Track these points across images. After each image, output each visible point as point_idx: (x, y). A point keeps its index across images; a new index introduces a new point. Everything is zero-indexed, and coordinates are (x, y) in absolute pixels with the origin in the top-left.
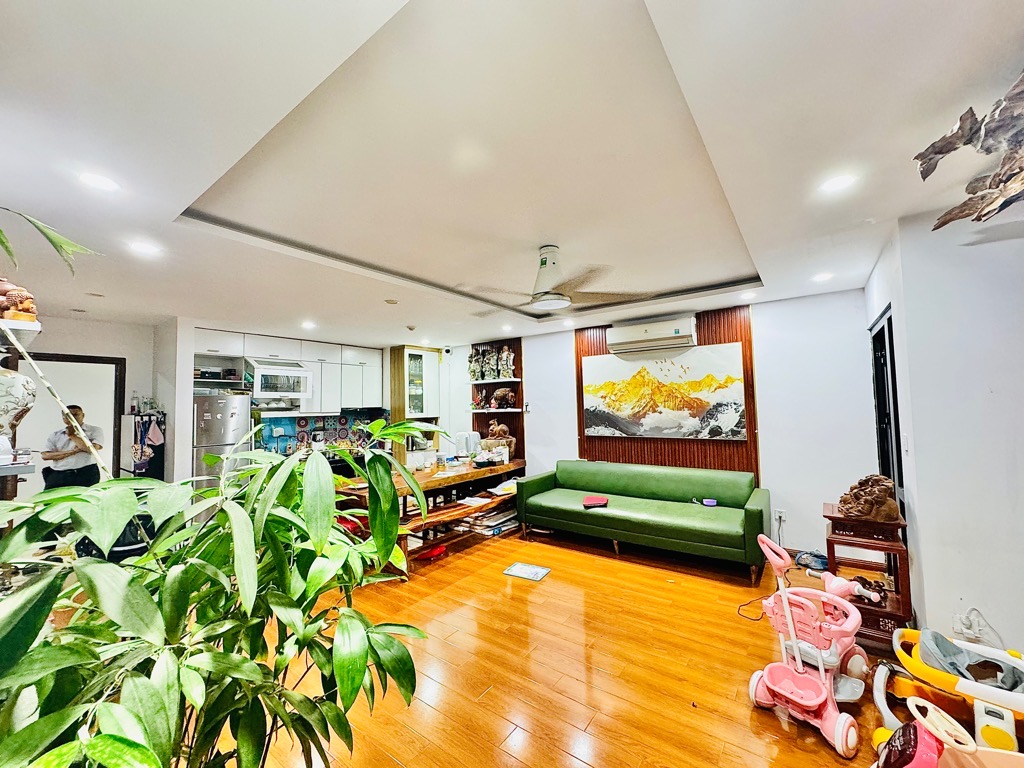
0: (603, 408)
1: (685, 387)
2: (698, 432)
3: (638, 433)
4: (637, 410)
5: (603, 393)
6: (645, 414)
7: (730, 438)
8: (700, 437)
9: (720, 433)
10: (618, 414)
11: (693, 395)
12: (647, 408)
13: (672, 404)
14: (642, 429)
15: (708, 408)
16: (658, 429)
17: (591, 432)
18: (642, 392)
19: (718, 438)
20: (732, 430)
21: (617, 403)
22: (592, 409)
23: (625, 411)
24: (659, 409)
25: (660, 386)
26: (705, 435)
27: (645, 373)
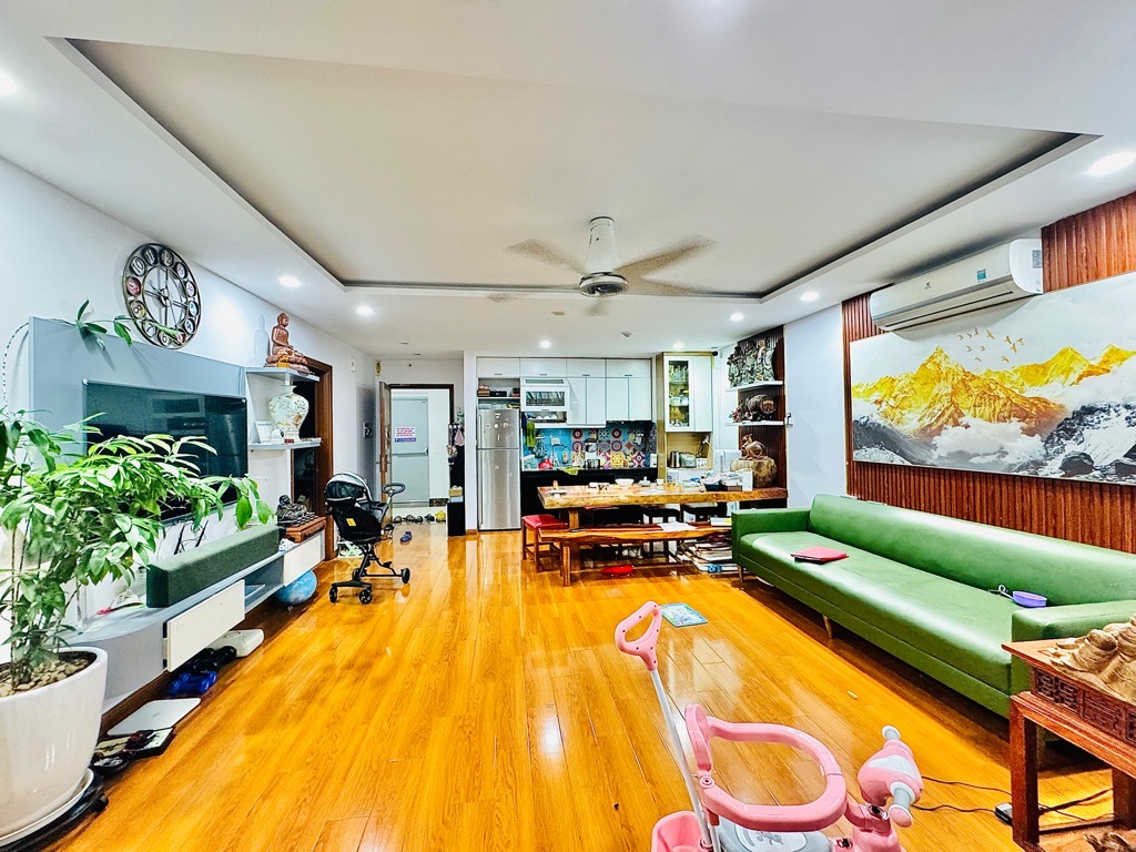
0: (877, 419)
1: (1015, 378)
2: (1038, 464)
3: (929, 462)
4: (927, 421)
5: (877, 396)
6: (941, 428)
7: (1112, 479)
8: (1041, 474)
9: (1090, 468)
10: (898, 428)
11: (1030, 393)
12: (943, 419)
13: (987, 411)
14: (935, 454)
15: (1061, 418)
16: (962, 455)
17: (863, 455)
18: (935, 391)
19: (1082, 478)
20: (1118, 465)
21: (897, 411)
22: (863, 421)
23: (908, 424)
24: (963, 420)
25: (967, 379)
26: (1053, 470)
27: (941, 358)
